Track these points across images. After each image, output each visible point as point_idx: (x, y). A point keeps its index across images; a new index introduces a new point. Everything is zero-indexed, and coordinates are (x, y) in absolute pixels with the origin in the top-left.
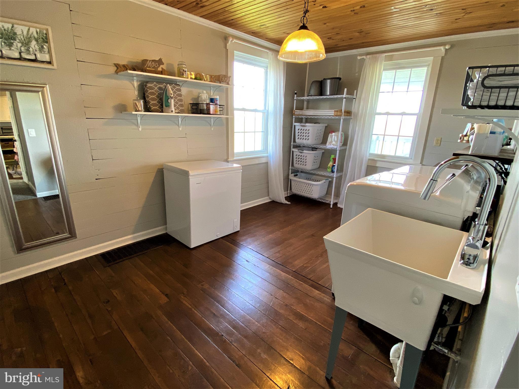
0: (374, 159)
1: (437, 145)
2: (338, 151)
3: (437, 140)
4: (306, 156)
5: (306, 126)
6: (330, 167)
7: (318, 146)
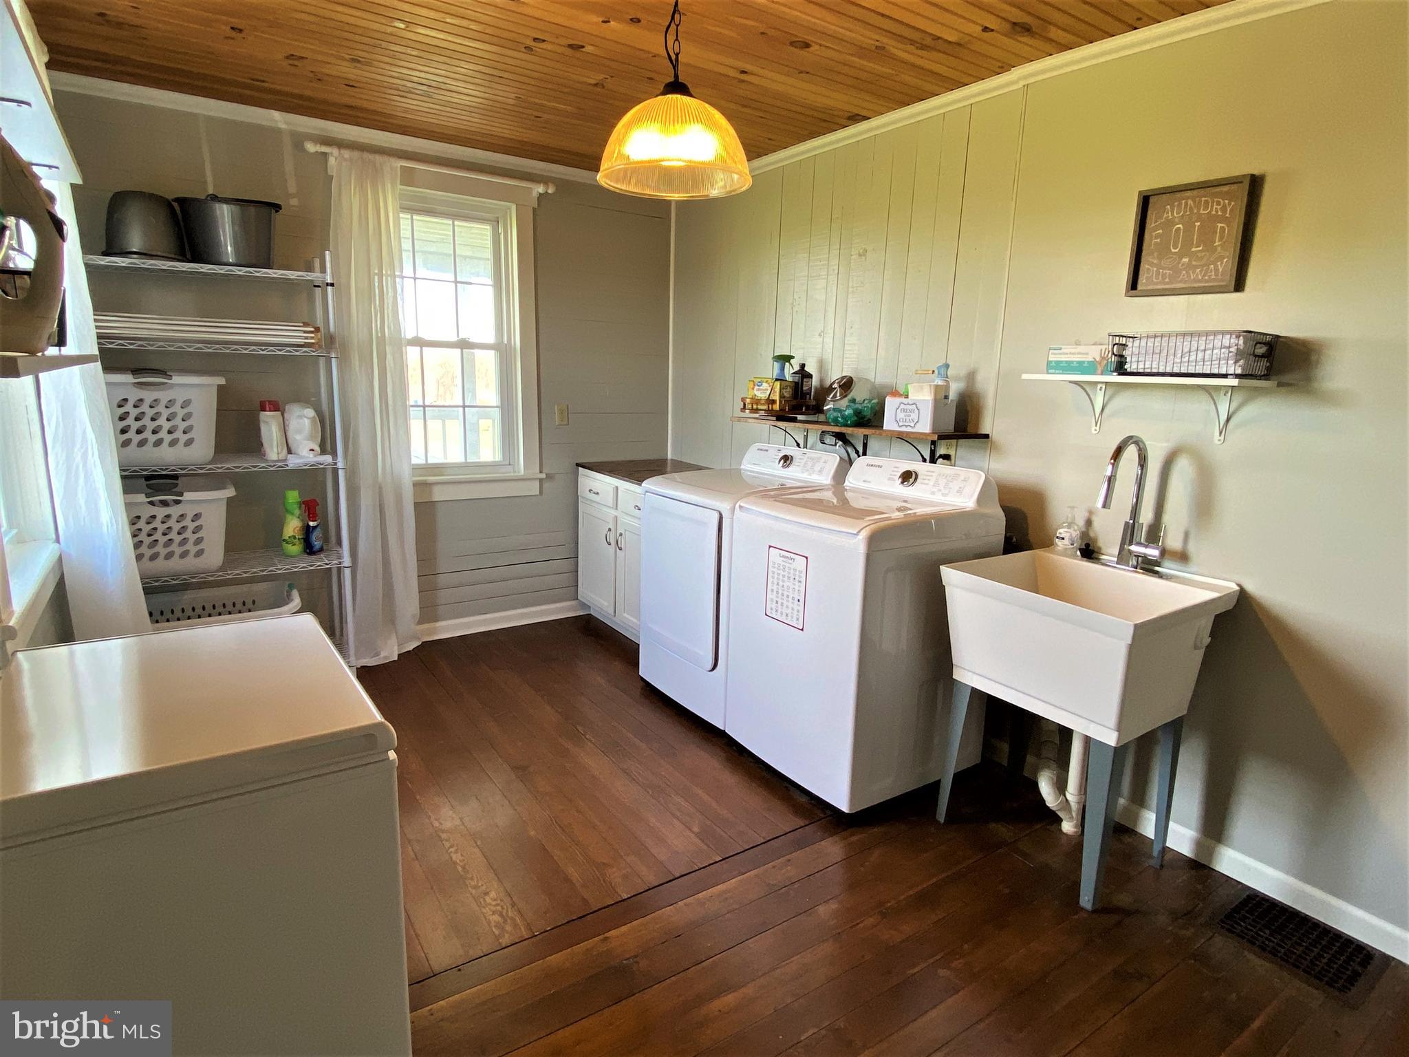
0: (425, 480)
1: (562, 423)
2: (340, 471)
3: (561, 412)
4: (197, 517)
5: (172, 386)
6: (295, 538)
7: (245, 465)
